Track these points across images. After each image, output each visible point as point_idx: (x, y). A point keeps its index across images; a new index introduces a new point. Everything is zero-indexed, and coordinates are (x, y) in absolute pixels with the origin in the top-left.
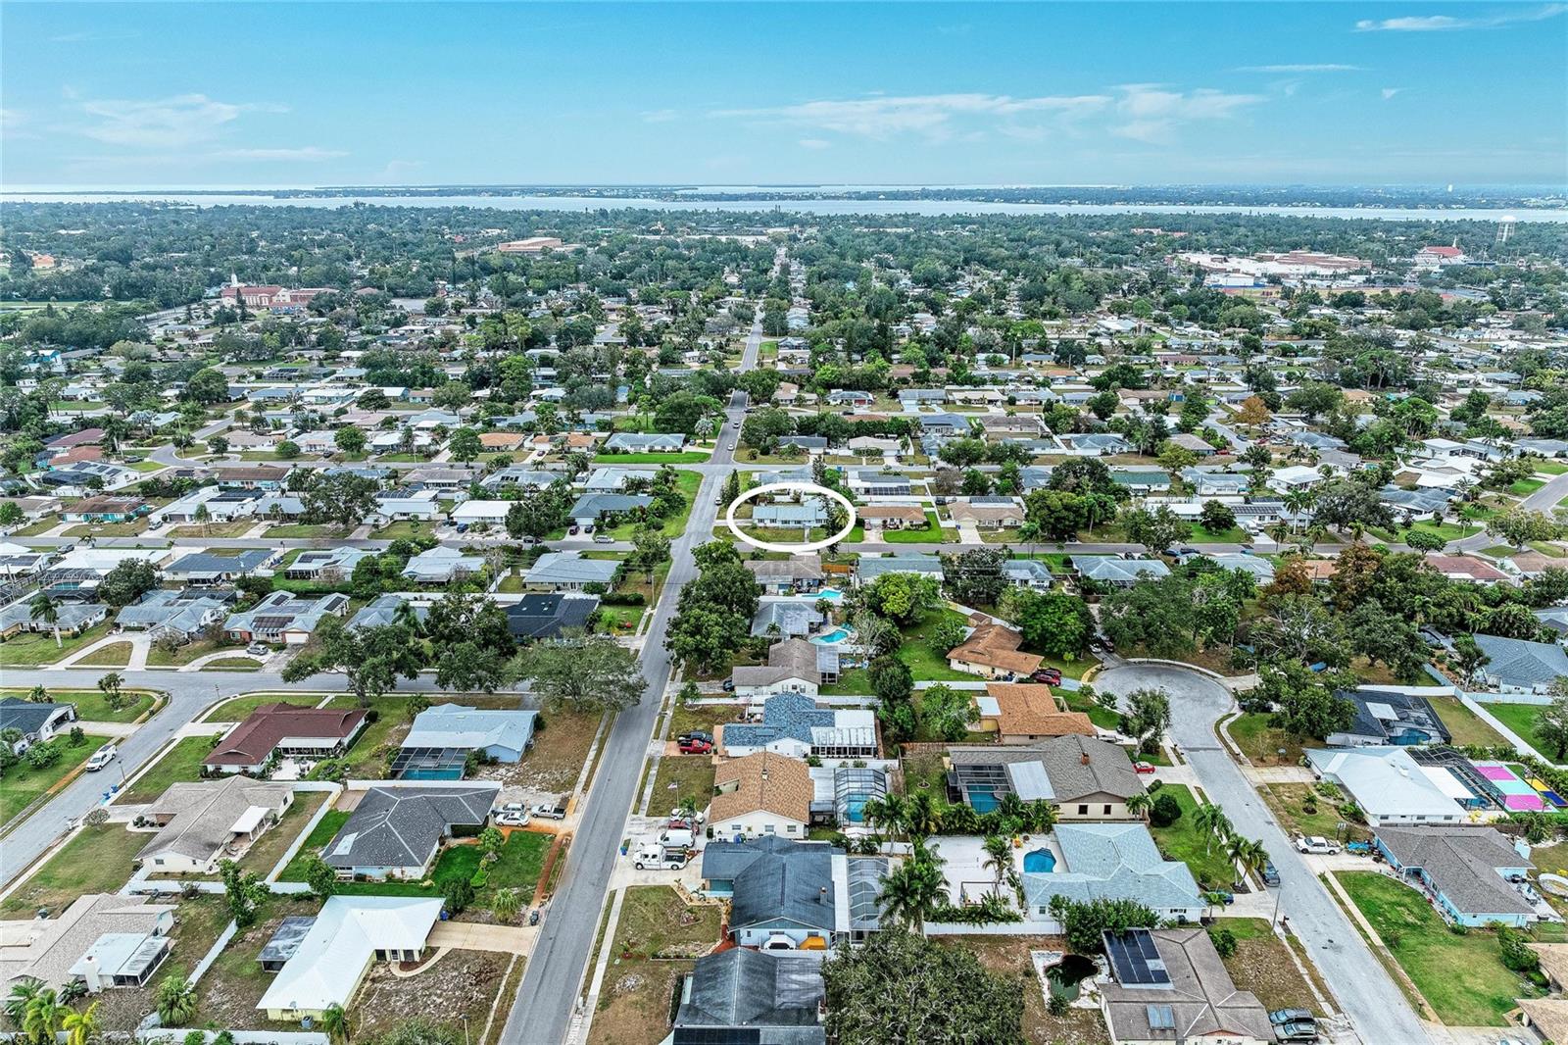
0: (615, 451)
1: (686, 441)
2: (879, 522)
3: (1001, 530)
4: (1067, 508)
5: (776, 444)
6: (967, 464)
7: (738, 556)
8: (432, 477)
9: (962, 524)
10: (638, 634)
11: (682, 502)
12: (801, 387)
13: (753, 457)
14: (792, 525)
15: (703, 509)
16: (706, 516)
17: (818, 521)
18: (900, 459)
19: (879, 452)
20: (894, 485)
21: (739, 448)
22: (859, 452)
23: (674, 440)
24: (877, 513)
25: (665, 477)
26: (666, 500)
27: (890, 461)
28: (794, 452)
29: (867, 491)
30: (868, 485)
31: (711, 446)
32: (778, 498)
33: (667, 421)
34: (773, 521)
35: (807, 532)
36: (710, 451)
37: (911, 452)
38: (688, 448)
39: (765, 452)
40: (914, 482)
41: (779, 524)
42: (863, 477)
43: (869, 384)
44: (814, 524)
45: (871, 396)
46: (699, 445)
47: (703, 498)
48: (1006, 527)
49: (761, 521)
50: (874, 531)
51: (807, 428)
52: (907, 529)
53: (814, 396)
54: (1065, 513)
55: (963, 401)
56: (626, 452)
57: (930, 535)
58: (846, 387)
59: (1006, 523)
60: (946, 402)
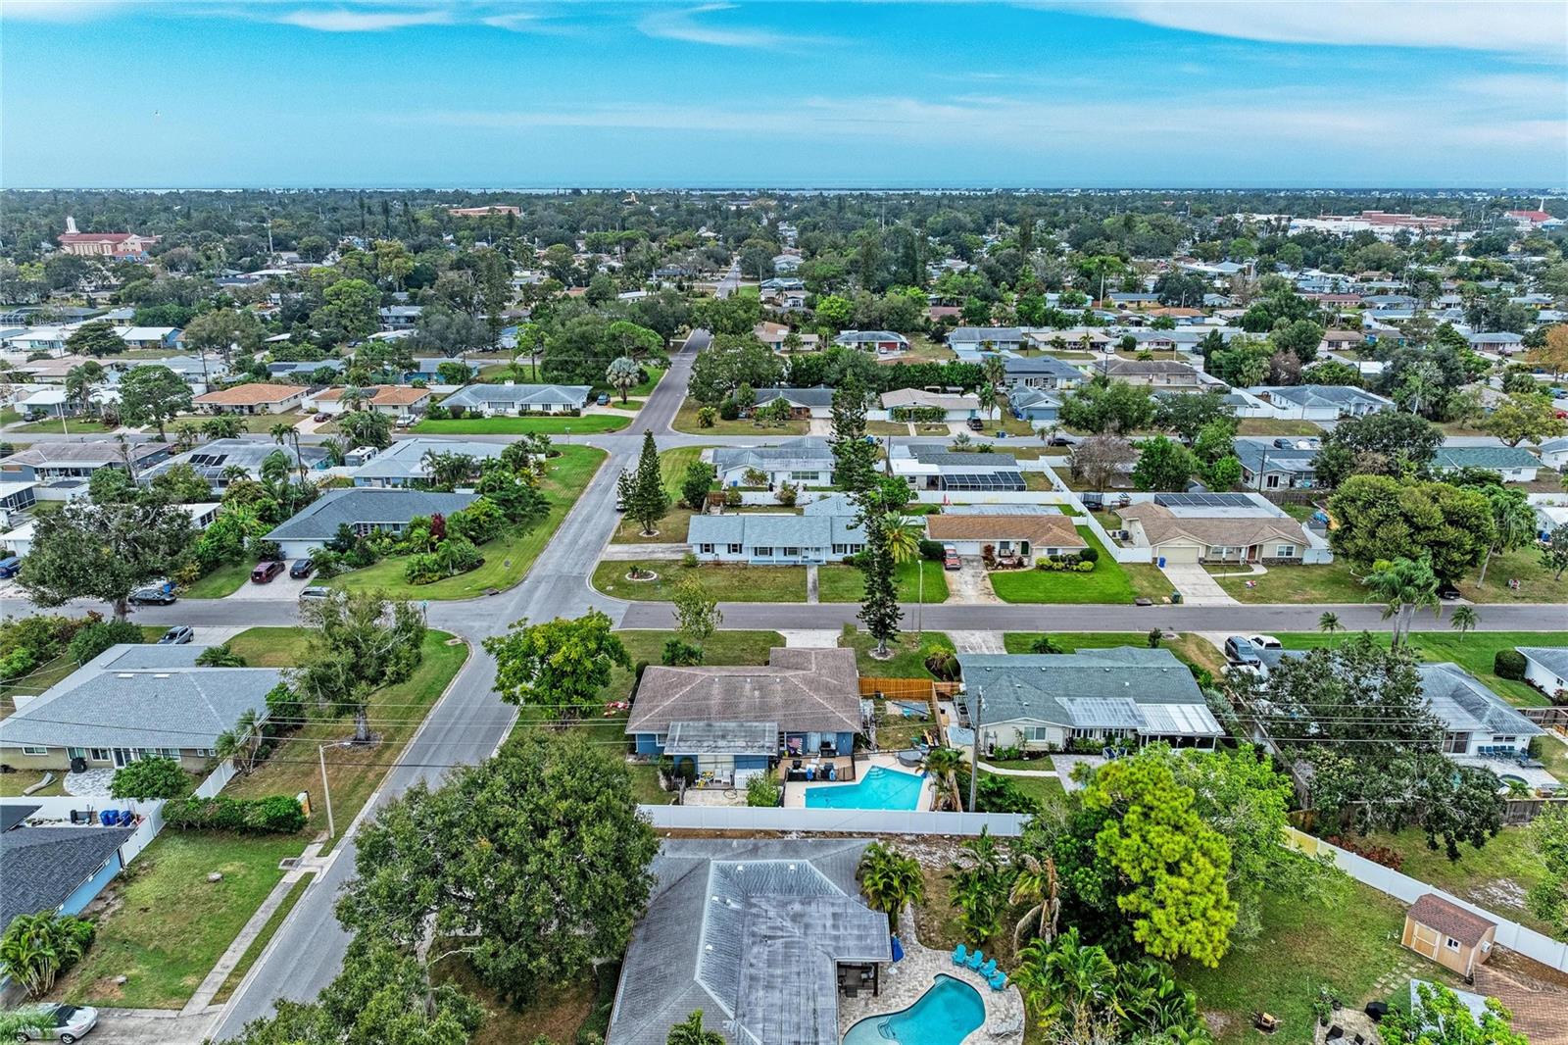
0: (457, 413)
1: (592, 398)
2: (972, 549)
3: (1259, 570)
4: (1453, 518)
5: (749, 402)
6: (1120, 432)
7: (622, 659)
8: (58, 457)
9: (1167, 555)
10: (201, 1000)
11: (542, 507)
12: (794, 328)
13: (707, 422)
14: (777, 557)
15: (587, 520)
16: (590, 535)
17: (836, 548)
18: (977, 425)
19: (938, 414)
20: (989, 470)
21: (686, 408)
22: (900, 414)
23: (572, 395)
24: (970, 527)
25: (517, 459)
26: (504, 502)
27: (958, 428)
28: (783, 415)
29: (933, 482)
30: (933, 469)
31: (637, 406)
32: (748, 498)
33: (563, 366)
34: (735, 548)
35: (812, 574)
36: (633, 414)
37: (997, 413)
38: (595, 409)
39: (731, 414)
40: (1023, 466)
41: (747, 556)
42: (922, 454)
43: (901, 322)
44: (827, 556)
45: (903, 339)
46: (615, 405)
47: (594, 499)
48: (1268, 563)
49: (707, 548)
50: (967, 574)
51: (805, 377)
52: (1041, 567)
53: (815, 338)
54: (1452, 533)
55: (1053, 343)
56: (476, 416)
57: (1100, 581)
58: (862, 327)
59: (1271, 551)
60: (1024, 347)
